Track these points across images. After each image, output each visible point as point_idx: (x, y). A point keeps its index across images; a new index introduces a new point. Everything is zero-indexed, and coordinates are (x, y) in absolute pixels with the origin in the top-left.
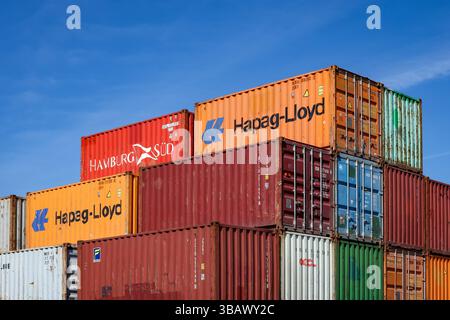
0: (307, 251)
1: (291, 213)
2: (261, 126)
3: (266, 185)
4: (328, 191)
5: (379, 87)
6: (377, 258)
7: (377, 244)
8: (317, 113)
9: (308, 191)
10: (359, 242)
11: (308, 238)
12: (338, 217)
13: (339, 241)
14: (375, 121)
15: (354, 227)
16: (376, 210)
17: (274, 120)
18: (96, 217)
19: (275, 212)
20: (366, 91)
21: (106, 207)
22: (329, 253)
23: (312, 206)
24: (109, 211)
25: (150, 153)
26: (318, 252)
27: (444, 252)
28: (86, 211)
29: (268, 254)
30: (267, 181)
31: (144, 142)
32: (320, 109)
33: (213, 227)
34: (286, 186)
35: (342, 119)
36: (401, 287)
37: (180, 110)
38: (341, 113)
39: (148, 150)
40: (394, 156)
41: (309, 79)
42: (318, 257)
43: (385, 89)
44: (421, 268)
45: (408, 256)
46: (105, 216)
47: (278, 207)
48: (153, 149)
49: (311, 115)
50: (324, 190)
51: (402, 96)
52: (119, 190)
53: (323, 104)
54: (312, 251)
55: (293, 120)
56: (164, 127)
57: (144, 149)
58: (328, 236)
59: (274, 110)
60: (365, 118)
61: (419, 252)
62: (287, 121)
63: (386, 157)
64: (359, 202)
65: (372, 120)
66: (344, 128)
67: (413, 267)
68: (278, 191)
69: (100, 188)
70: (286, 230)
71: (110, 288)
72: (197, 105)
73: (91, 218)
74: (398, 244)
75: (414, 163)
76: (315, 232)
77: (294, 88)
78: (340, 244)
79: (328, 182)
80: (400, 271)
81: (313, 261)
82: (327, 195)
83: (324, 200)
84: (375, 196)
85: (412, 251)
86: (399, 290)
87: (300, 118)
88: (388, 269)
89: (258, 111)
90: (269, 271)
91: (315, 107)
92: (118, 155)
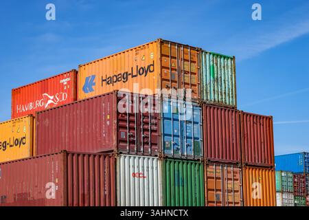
0: (138, 167)
1: (126, 142)
2: (117, 80)
3: (108, 123)
4: (156, 125)
5: (198, 51)
6: (199, 170)
7: (199, 160)
8: (150, 71)
9: (139, 125)
10: (182, 159)
11: (139, 158)
12: (164, 142)
13: (165, 159)
14: (195, 74)
15: (178, 149)
16: (196, 136)
17: (125, 76)
18: (11, 146)
19: (113, 141)
20: (187, 54)
21: (17, 139)
22: (157, 167)
23: (142, 136)
24: (18, 142)
25: (53, 100)
26: (148, 167)
27: (259, 163)
28: (5, 142)
29: (106, 170)
30: (109, 120)
31: (49, 92)
32: (151, 68)
33: (62, 154)
34: (120, 123)
35: (166, 74)
36: (220, 190)
37: (71, 70)
38: (165, 71)
39: (52, 97)
40: (211, 97)
41: (145, 48)
42: (148, 171)
43: (203, 51)
44: (238, 176)
45: (226, 168)
46: (16, 145)
47: (115, 138)
48: (55, 97)
49: (146, 72)
50: (152, 124)
51: (217, 55)
52: (24, 128)
53: (153, 65)
54: (143, 167)
55: (136, 76)
56: (61, 81)
57: (49, 97)
58: (156, 156)
59: (124, 69)
60: (186, 72)
61: (235, 165)
62: (133, 77)
63: (205, 98)
64: (182, 131)
65: (192, 73)
66: (169, 81)
67: (231, 176)
68: (114, 127)
69: (14, 126)
70: (121, 153)
71: (5, 197)
72: (80, 66)
73: (8, 146)
74: (217, 159)
75: (229, 101)
76: (145, 154)
77: (136, 54)
78: (166, 161)
79: (156, 118)
80: (220, 178)
81: (144, 174)
82: (154, 128)
83: (152, 131)
84: (196, 126)
85: (229, 164)
86: (218, 192)
87: (140, 74)
88: (208, 178)
89: (115, 69)
90: (107, 182)
91: (149, 67)
92: (33, 101)
